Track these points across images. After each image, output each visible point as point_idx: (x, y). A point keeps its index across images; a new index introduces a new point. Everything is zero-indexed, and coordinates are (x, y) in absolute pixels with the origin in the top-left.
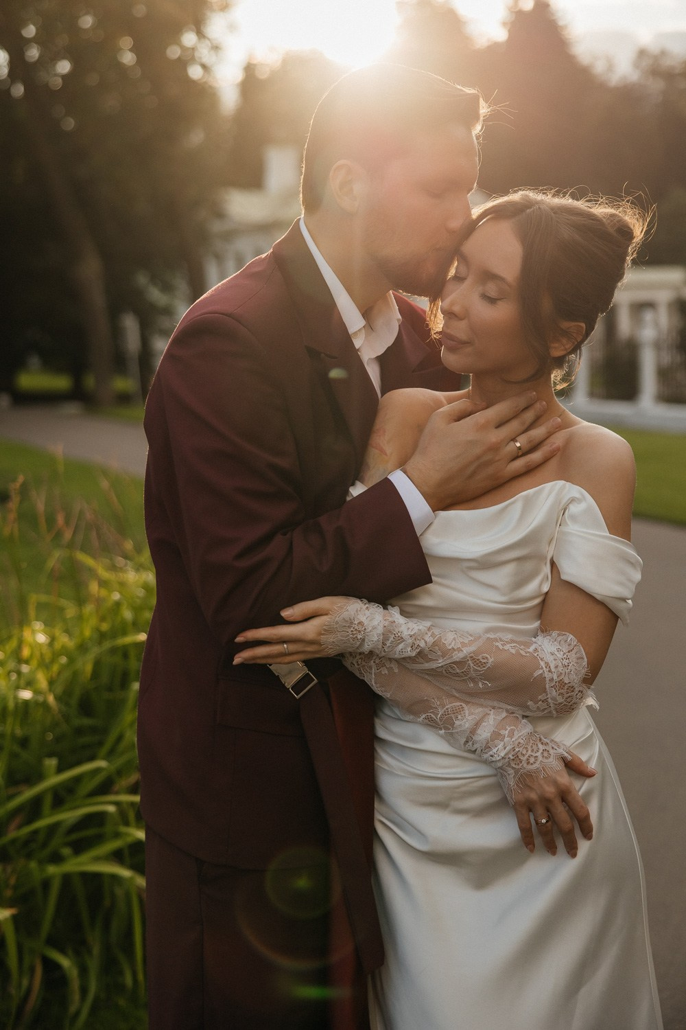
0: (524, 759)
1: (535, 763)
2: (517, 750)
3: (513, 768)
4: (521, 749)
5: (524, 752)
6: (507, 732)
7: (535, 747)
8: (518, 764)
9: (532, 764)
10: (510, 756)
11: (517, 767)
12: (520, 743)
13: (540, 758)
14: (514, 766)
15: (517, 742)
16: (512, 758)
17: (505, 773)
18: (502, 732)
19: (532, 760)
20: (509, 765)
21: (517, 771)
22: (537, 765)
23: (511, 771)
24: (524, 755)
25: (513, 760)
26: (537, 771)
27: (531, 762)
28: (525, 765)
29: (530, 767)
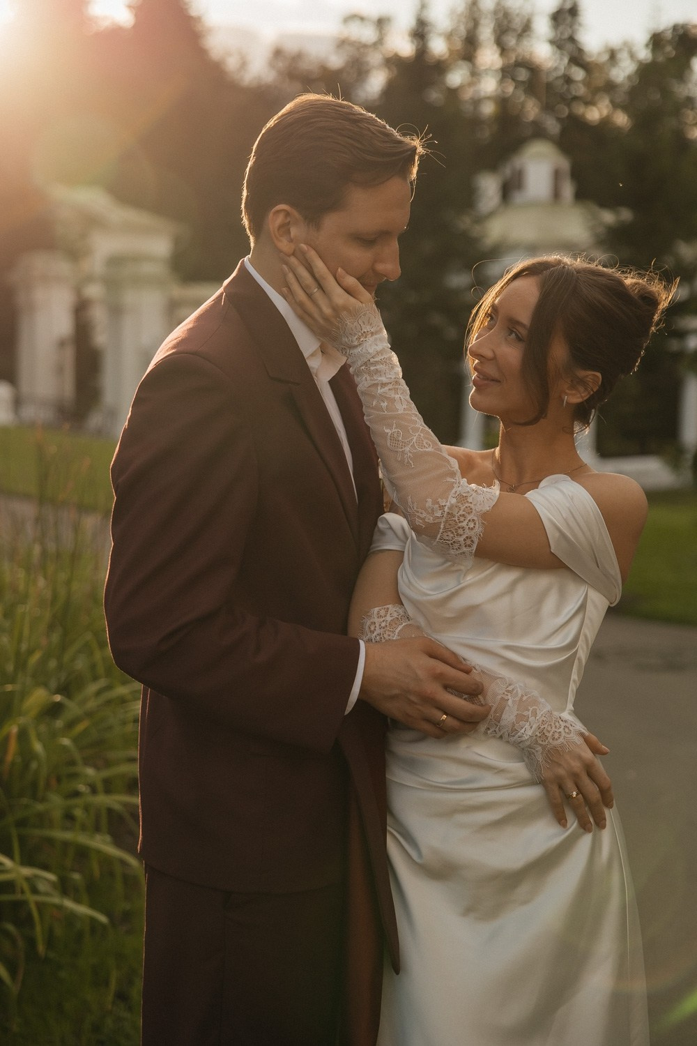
0: (549, 735)
1: (559, 738)
2: (543, 727)
3: (541, 745)
4: (546, 726)
5: (549, 729)
6: (530, 712)
7: (557, 724)
8: (545, 741)
9: (557, 739)
10: (537, 733)
11: (543, 743)
12: (543, 721)
13: (563, 734)
14: (541, 742)
15: (541, 720)
16: (539, 735)
17: (533, 751)
18: (526, 713)
19: (557, 736)
20: (536, 743)
21: (544, 747)
22: (561, 740)
23: (539, 748)
24: (549, 732)
25: (540, 737)
26: (562, 746)
27: (556, 737)
28: (551, 741)
29: (555, 743)
